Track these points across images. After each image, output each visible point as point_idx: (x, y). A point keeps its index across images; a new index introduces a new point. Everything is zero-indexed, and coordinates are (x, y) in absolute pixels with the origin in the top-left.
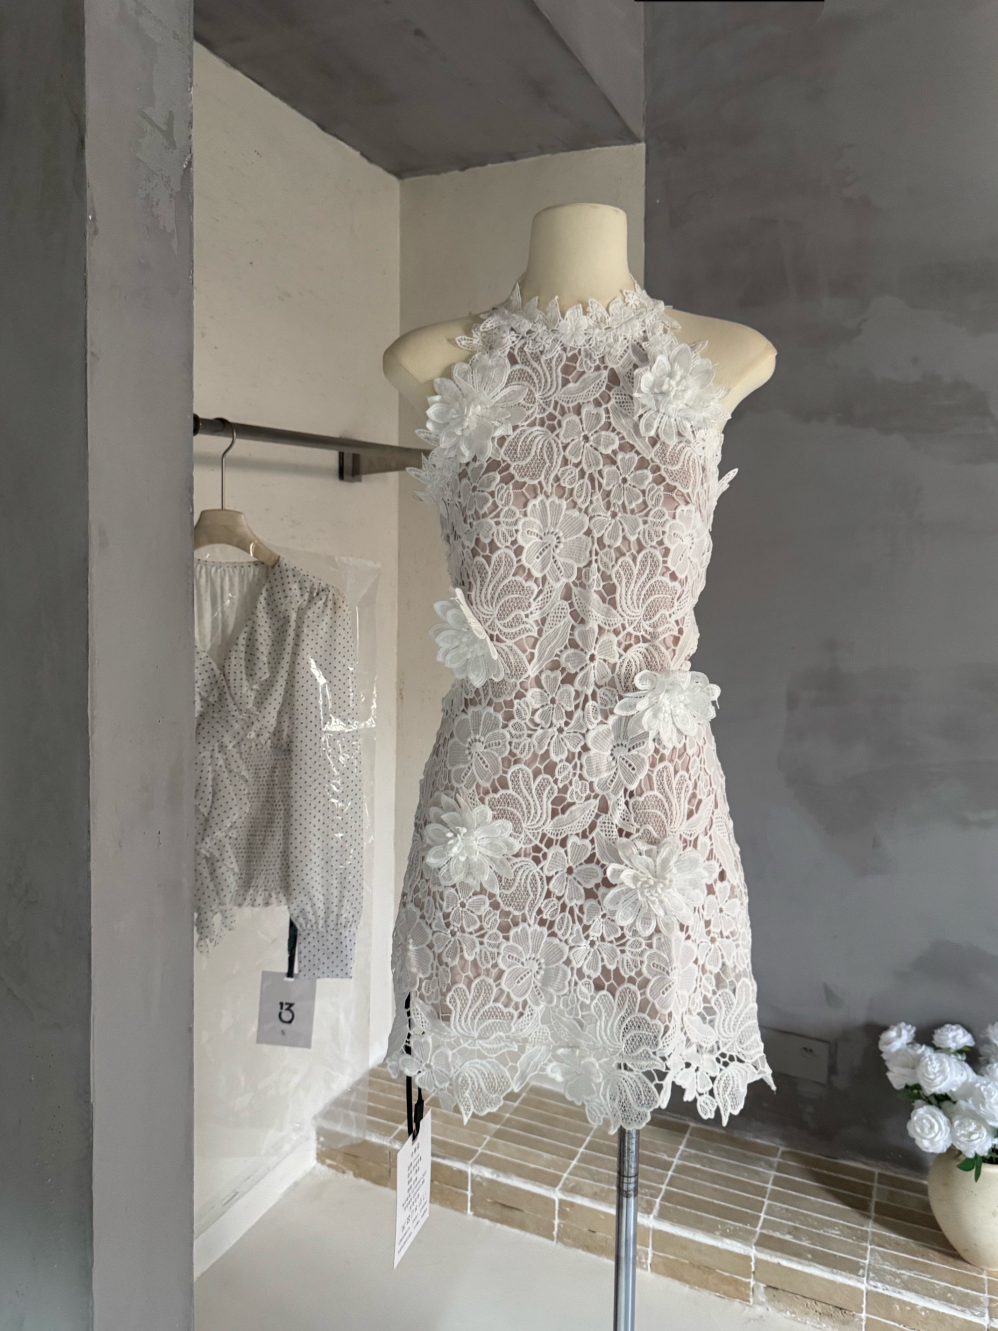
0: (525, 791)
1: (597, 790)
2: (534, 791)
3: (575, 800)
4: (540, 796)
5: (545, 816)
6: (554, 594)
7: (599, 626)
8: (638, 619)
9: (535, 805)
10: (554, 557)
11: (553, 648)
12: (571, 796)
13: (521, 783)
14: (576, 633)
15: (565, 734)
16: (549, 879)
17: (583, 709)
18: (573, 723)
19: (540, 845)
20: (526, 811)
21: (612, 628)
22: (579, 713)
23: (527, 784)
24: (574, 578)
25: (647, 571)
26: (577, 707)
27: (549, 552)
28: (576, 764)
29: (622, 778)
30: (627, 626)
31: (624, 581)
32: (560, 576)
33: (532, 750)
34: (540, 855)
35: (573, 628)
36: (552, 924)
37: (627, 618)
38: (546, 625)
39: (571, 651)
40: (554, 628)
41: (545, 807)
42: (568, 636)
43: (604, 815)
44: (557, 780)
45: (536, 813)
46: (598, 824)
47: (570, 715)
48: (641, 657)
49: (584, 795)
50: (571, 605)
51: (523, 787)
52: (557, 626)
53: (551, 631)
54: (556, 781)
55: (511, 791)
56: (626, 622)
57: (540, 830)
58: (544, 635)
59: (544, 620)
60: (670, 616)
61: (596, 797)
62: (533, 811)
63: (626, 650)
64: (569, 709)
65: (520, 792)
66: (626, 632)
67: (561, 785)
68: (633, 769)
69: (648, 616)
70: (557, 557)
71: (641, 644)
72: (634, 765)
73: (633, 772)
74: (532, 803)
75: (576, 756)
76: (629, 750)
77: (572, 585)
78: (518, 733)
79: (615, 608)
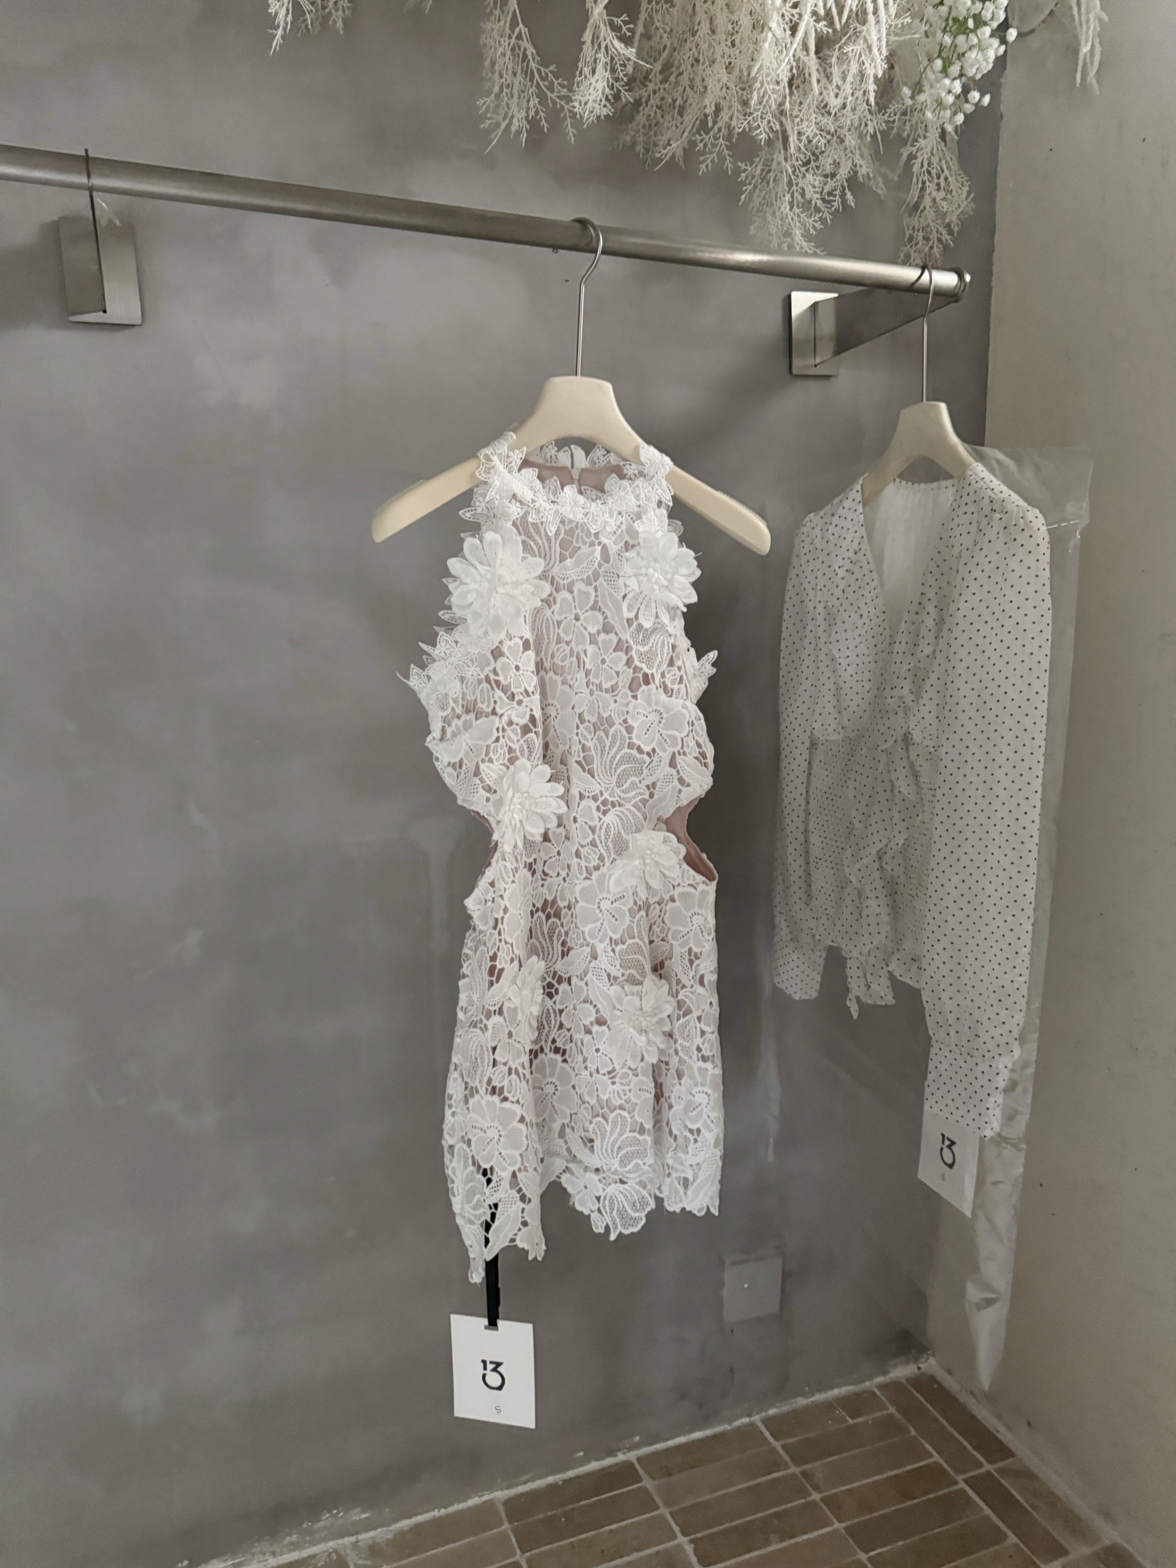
1: (589, 939)
3: (573, 945)
4: (551, 939)
5: (556, 955)
7: (579, 793)
8: (612, 786)
9: (548, 948)
12: (571, 943)
16: (561, 1012)
19: (552, 982)
21: (591, 795)
25: (618, 745)
29: (608, 929)
30: (604, 792)
31: (599, 752)
34: (553, 991)
36: (564, 1052)
37: (602, 784)
41: (555, 948)
43: (594, 961)
44: (563, 922)
45: (549, 954)
46: (590, 969)
48: (618, 819)
49: (579, 942)
54: (562, 926)
56: (603, 789)
57: (552, 969)
60: (640, 782)
61: (588, 945)
62: (546, 953)
63: (605, 813)
66: (603, 798)
68: (616, 920)
69: (619, 784)
71: (617, 808)
72: (616, 916)
73: (617, 922)
75: (573, 906)
76: (612, 903)
79: (593, 776)
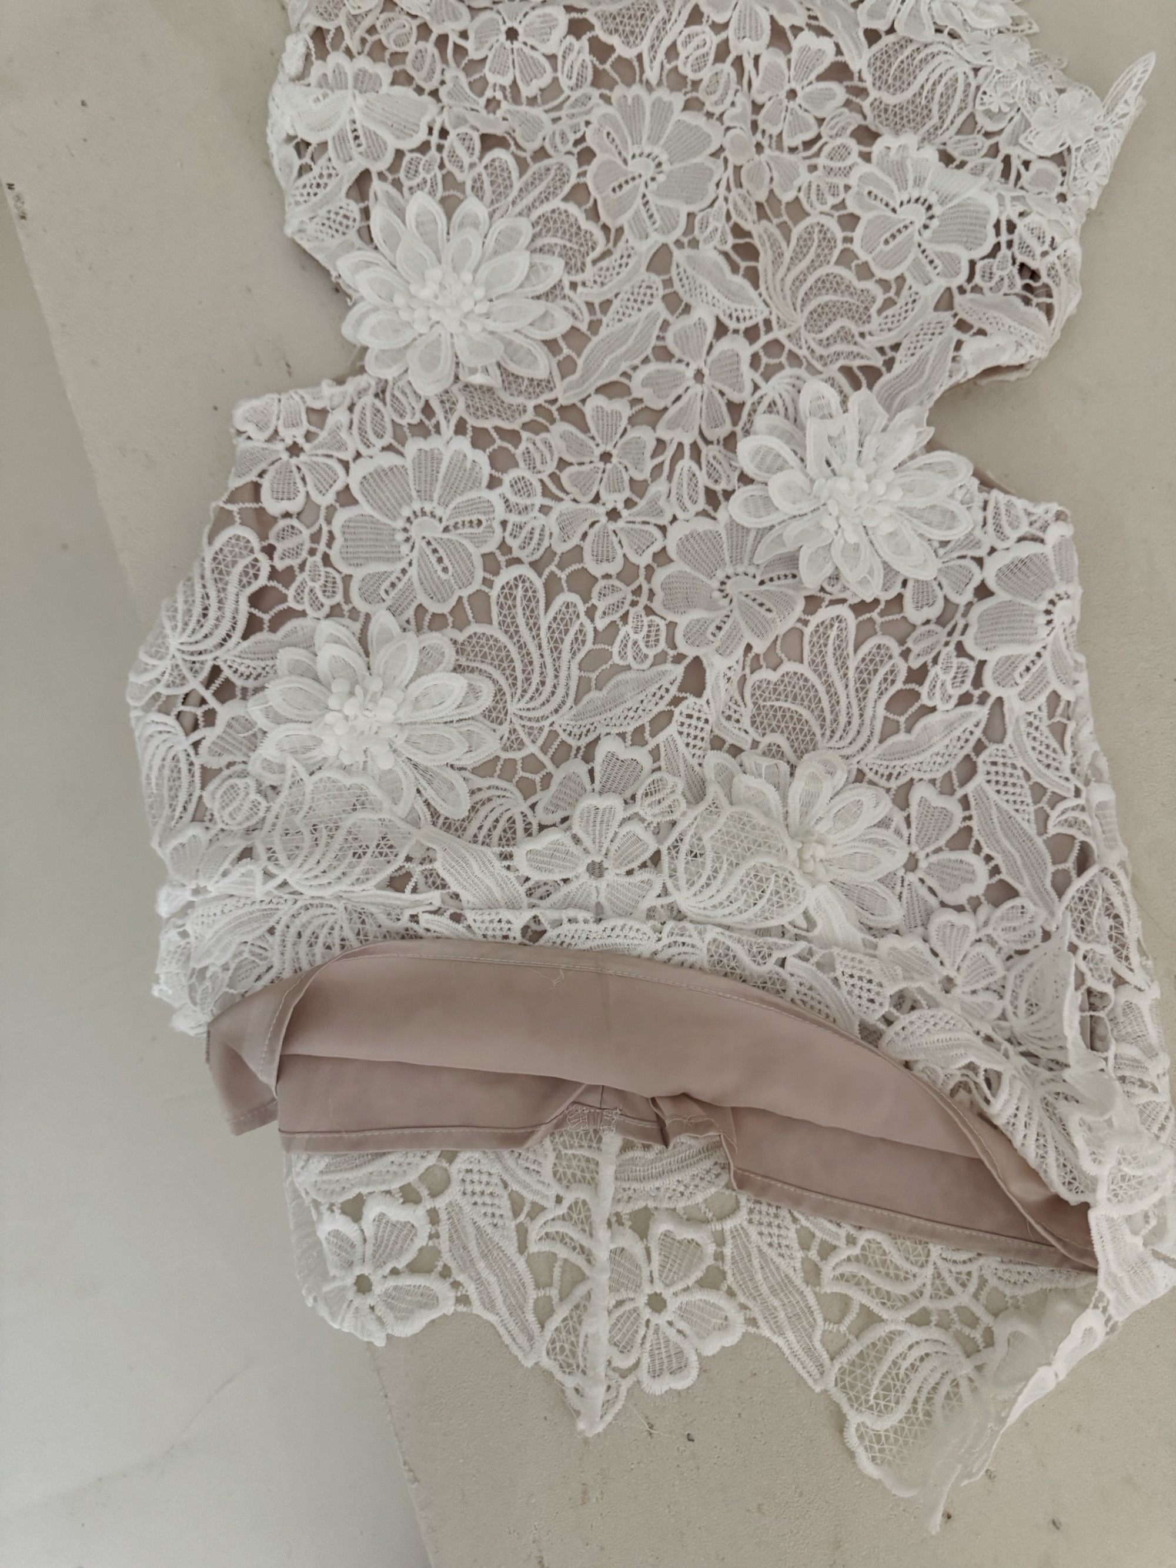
0: (524, 630)
1: (683, 644)
2: (544, 633)
3: (630, 660)
4: (556, 644)
5: (560, 692)
6: (632, 262)
7: (718, 319)
8: (796, 325)
9: (543, 665)
10: (644, 196)
11: (619, 360)
12: (622, 655)
13: (519, 610)
14: (669, 335)
15: (620, 524)
17: (670, 478)
18: (642, 503)
19: (541, 756)
20: (520, 677)
21: (742, 326)
22: (659, 487)
23: (531, 614)
24: (677, 233)
26: (657, 469)
27: (636, 188)
28: (640, 587)
32: (650, 229)
33: (546, 544)
34: (537, 778)
35: (665, 324)
37: (776, 311)
38: (611, 313)
39: (653, 367)
40: (626, 320)
41: (563, 674)
42: (654, 342)
43: (691, 700)
44: (594, 607)
45: (543, 683)
46: (676, 716)
47: (638, 487)
49: (651, 653)
50: (668, 283)
51: (521, 620)
52: (633, 319)
53: (619, 326)
54: (591, 613)
55: (494, 630)
56: (774, 319)
57: (546, 723)
58: (603, 332)
59: (606, 305)
61: (679, 658)
62: (536, 679)
64: (639, 477)
65: (513, 634)
67: (601, 624)
68: (770, 610)
69: (814, 326)
70: (649, 197)
74: (537, 663)
75: (642, 572)
76: (762, 583)
77: (672, 247)
78: (523, 501)
79: (756, 286)
